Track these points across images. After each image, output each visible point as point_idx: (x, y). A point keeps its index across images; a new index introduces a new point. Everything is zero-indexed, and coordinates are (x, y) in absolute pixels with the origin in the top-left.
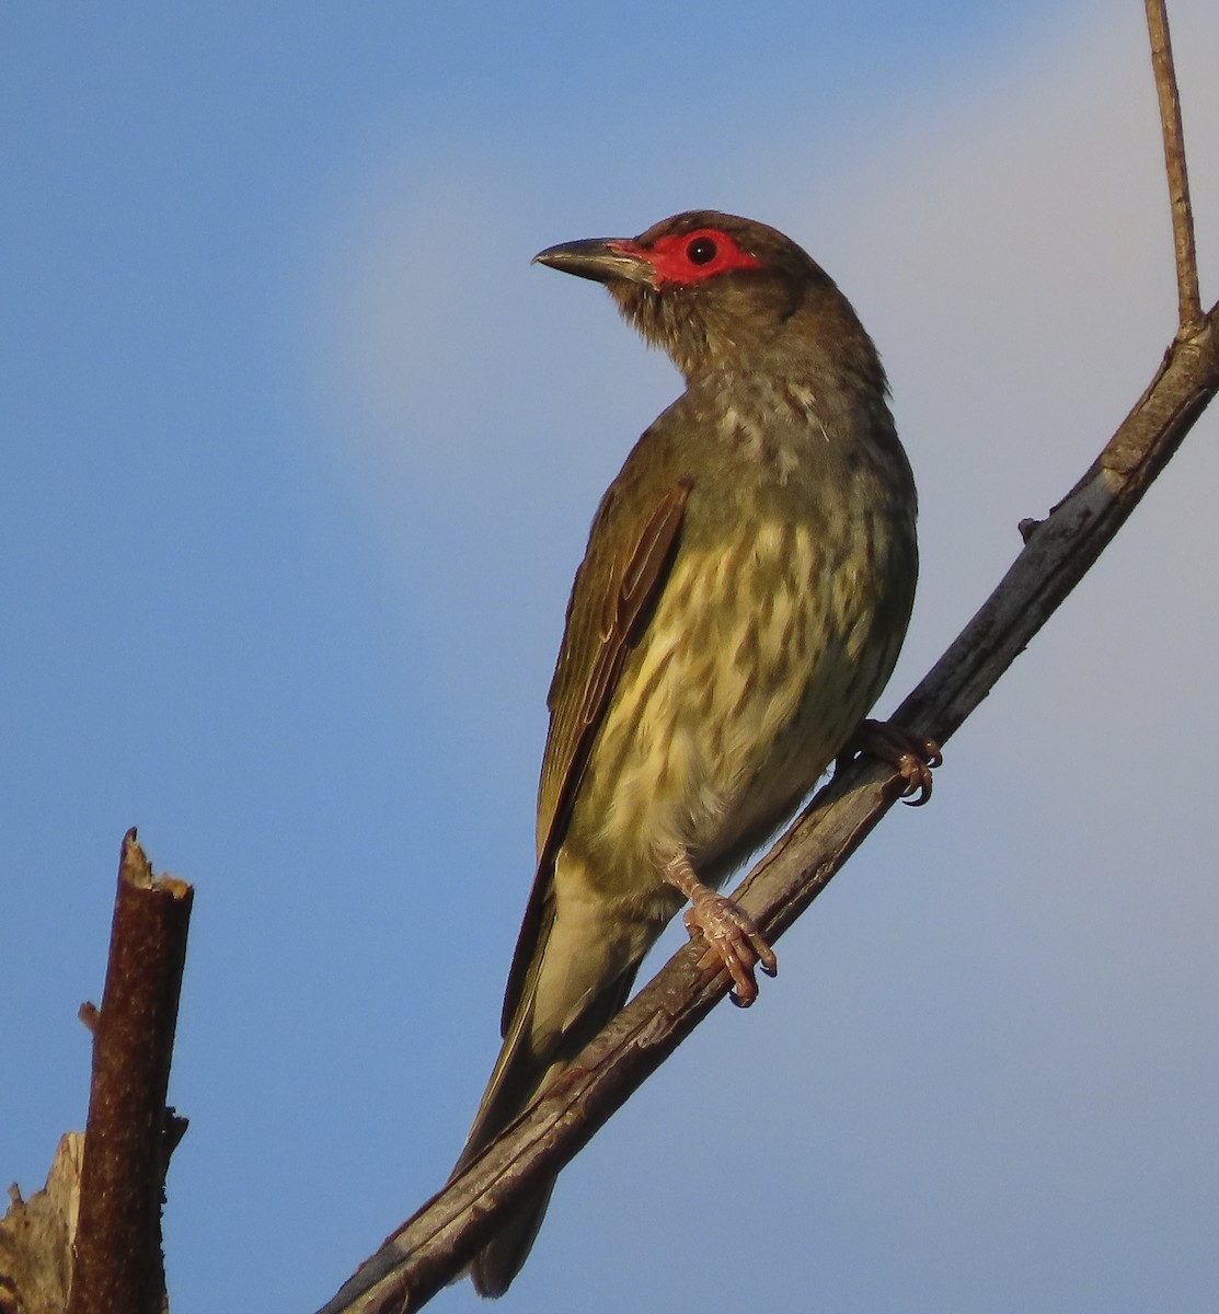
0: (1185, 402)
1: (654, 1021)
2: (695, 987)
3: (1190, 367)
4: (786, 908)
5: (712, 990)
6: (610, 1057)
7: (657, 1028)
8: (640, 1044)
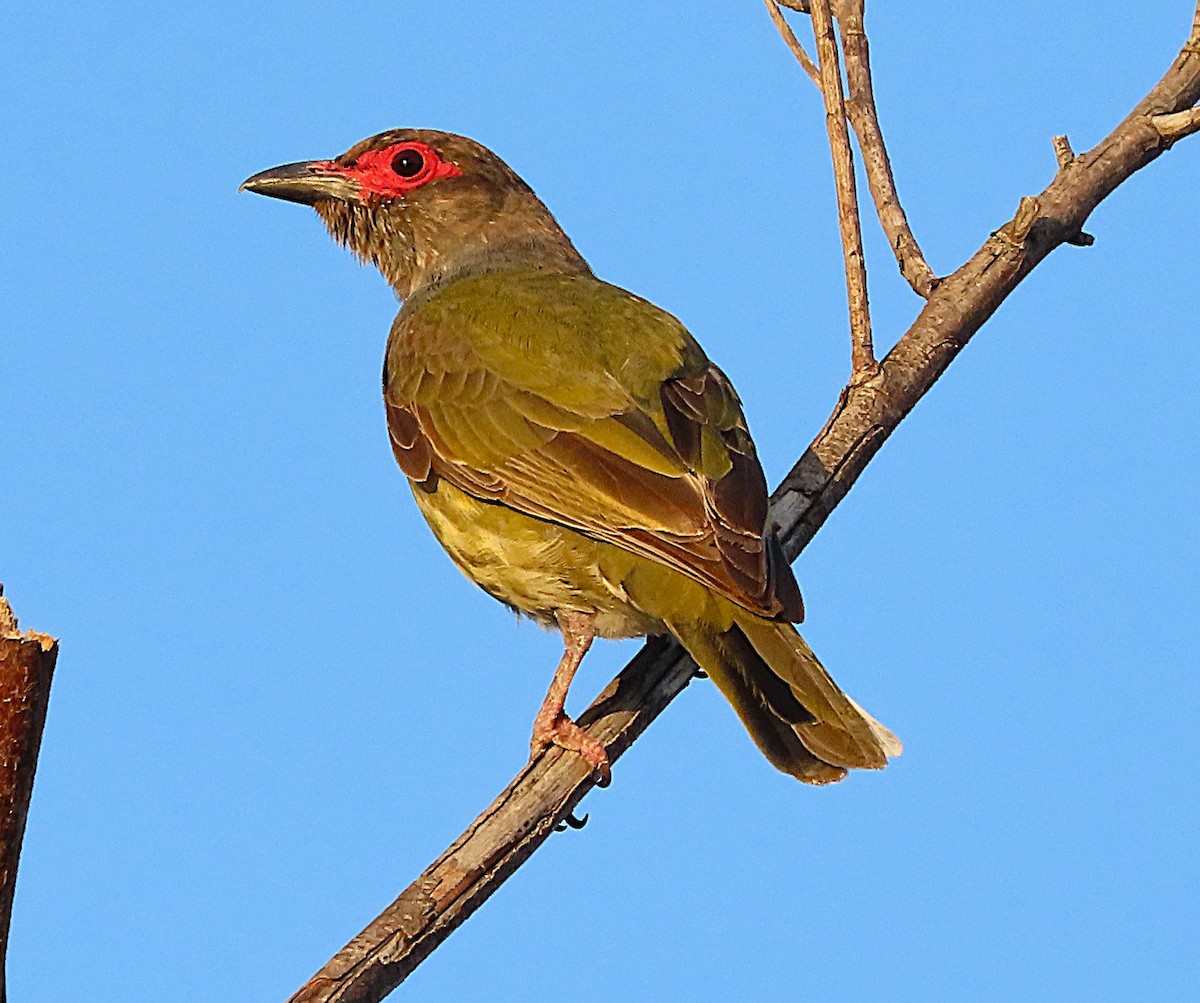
0: (862, 438)
1: (393, 942)
2: (430, 915)
3: (867, 407)
4: (510, 854)
5: (444, 922)
6: (353, 969)
7: (397, 948)
8: (382, 960)
